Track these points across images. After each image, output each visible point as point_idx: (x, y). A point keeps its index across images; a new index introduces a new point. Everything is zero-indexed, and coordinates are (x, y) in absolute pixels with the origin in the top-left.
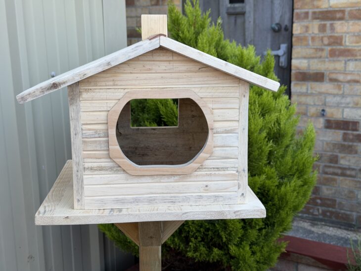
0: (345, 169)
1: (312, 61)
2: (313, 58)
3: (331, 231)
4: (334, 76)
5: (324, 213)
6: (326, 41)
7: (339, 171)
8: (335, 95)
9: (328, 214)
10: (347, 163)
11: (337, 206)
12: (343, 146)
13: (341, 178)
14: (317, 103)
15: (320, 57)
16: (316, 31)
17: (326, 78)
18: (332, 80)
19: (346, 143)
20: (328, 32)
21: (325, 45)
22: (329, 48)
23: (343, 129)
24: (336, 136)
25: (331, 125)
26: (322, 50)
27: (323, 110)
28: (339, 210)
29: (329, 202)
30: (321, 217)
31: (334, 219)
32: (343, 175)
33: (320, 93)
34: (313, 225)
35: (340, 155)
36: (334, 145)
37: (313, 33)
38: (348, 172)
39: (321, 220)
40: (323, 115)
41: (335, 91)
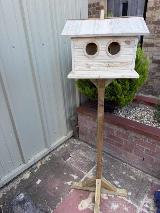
0: (157, 77)
1: (150, 39)
2: (151, 38)
3: (150, 96)
4: (157, 45)
5: (149, 91)
6: (156, 32)
7: (155, 77)
8: (157, 51)
9: (150, 91)
10: (158, 75)
11: (153, 89)
12: (158, 69)
13: (156, 80)
14: (150, 54)
15: (153, 38)
16: (153, 29)
17: (155, 46)
18: (156, 46)
19: (159, 68)
20: (157, 29)
21: (156, 34)
22: (157, 35)
23: (159, 63)
24: (156, 66)
25: (154, 62)
26: (154, 35)
27: (152, 57)
28: (153, 90)
29: (151, 87)
30: (147, 92)
31: (151, 93)
32: (157, 79)
33: (152, 51)
34: (145, 94)
35: (156, 72)
36: (155, 69)
37: (152, 29)
38: (158, 78)
39: (147, 93)
40: (152, 59)
41: (157, 50)
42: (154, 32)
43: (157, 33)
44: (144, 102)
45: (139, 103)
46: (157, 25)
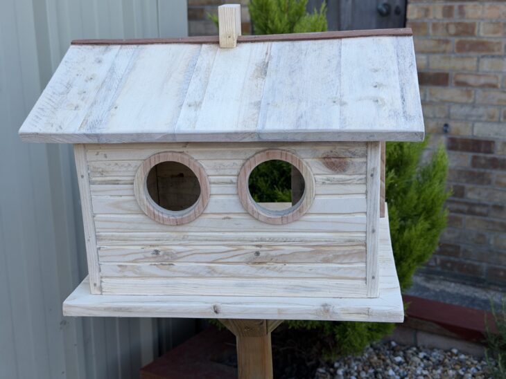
0: (473, 205)
1: (432, 57)
2: (434, 53)
3: (452, 288)
4: (461, 78)
5: (443, 264)
6: (452, 30)
7: (465, 208)
8: (462, 105)
9: (449, 265)
10: (476, 197)
11: (461, 254)
12: (472, 173)
13: (468, 217)
14: (438, 116)
15: (444, 52)
16: (439, 15)
17: (452, 82)
18: (460, 84)
19: (476, 170)
20: (456, 18)
21: (451, 35)
22: (456, 40)
23: (473, 151)
24: (463, 160)
25: (456, 144)
26: (447, 42)
27: (446, 125)
28: (463, 260)
29: (450, 249)
30: (439, 269)
31: (456, 272)
32: (471, 213)
33: (443, 102)
34: (428, 279)
35: (468, 186)
36: (460, 172)
37: (435, 18)
38: (478, 209)
39: (439, 273)
40: (446, 132)
41: (464, 99)
42: (447, 30)
43: (456, 35)
44: (438, 327)
45: (417, 330)
46: (456, 5)
